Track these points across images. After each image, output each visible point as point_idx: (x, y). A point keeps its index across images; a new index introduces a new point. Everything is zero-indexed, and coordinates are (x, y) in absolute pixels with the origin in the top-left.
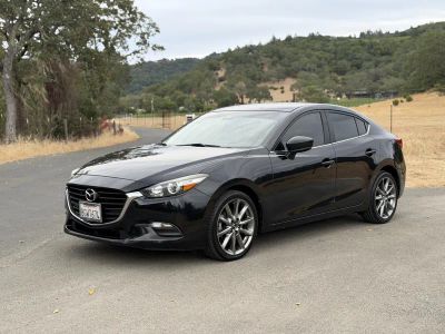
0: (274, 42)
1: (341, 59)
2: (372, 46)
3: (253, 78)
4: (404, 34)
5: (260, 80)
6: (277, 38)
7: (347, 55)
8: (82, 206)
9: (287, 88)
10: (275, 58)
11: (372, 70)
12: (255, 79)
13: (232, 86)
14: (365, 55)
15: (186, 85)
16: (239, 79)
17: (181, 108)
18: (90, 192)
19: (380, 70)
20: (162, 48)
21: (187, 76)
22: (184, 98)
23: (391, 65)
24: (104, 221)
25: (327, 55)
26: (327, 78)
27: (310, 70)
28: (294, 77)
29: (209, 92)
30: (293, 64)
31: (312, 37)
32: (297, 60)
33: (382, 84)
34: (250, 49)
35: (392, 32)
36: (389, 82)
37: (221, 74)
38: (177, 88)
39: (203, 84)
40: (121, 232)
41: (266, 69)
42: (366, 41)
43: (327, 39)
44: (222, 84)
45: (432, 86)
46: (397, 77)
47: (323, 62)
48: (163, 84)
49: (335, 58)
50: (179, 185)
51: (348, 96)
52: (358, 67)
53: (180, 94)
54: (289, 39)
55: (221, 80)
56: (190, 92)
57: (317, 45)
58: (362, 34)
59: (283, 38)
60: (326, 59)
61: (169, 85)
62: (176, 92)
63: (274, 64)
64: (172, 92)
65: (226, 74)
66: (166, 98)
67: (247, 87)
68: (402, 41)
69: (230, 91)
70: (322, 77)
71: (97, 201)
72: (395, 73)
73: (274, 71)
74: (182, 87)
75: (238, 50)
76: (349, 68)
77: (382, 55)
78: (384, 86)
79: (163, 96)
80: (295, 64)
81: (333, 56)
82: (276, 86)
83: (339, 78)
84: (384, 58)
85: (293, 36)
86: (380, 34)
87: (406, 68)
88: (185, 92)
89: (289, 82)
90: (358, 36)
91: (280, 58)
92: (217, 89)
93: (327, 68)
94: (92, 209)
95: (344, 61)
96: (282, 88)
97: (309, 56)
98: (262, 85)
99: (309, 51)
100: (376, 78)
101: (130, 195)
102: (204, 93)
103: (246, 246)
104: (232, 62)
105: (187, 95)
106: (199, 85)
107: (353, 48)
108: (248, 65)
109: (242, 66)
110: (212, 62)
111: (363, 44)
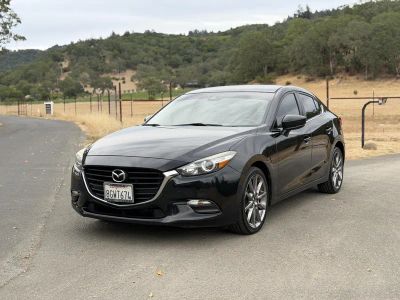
0: (114, 36)
1: (174, 54)
2: (200, 43)
3: (96, 69)
4: (225, 33)
5: (102, 71)
6: (116, 33)
7: (179, 50)
8: (107, 187)
9: (128, 79)
10: (117, 52)
11: (201, 64)
12: (98, 70)
13: (77, 76)
14: (195, 51)
15: (30, 75)
16: (83, 71)
17: (27, 97)
18: (118, 173)
19: (208, 64)
20: (24, 38)
21: (32, 67)
22: (30, 87)
23: (217, 60)
24: (136, 201)
25: (162, 50)
26: (163, 71)
27: (147, 63)
28: (135, 69)
29: (54, 81)
30: (132, 57)
31: (148, 34)
32: (136, 54)
33: (210, 76)
34: (92, 42)
35: (216, 31)
36: (216, 75)
37: (65, 65)
38: (22, 78)
39: (48, 74)
40: (156, 211)
41: (107, 61)
42: (195, 38)
43: (161, 36)
44: (66, 74)
45: (254, 78)
46: (221, 70)
47: (159, 56)
48: (8, 74)
49: (169, 53)
50: (215, 162)
51: (183, 87)
52: (189, 61)
53: (26, 83)
54: (127, 34)
55: (65, 70)
56: (35, 81)
57: (153, 41)
58: (190, 33)
59: (122, 34)
60: (161, 53)
61: (13, 75)
62: (21, 81)
63: (115, 56)
64: (17, 82)
65: (70, 65)
66: (11, 87)
67: (91, 77)
68: (224, 40)
69: (74, 81)
70: (159, 70)
71: (127, 181)
72: (220, 67)
73: (115, 63)
74: (27, 76)
75: (81, 42)
76: (181, 61)
77: (209, 51)
78: (212, 78)
79: (8, 85)
80: (134, 58)
81: (167, 51)
82: (117, 77)
83: (173, 70)
84: (210, 54)
85: (131, 32)
86: (205, 33)
87: (232, 62)
88: (30, 82)
89: (129, 74)
90: (187, 34)
91: (120, 51)
92: (62, 79)
93: (162, 62)
94: (121, 189)
95: (177, 56)
96: (123, 79)
97: (146, 50)
98: (104, 76)
99: (145, 46)
100: (205, 71)
101: (167, 174)
102: (50, 82)
103: (262, 219)
104: (75, 54)
105: (32, 85)
106: (44, 75)
107: (184, 45)
108: (91, 57)
109: (85, 58)
110: (56, 54)
111: (192, 42)
